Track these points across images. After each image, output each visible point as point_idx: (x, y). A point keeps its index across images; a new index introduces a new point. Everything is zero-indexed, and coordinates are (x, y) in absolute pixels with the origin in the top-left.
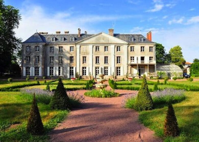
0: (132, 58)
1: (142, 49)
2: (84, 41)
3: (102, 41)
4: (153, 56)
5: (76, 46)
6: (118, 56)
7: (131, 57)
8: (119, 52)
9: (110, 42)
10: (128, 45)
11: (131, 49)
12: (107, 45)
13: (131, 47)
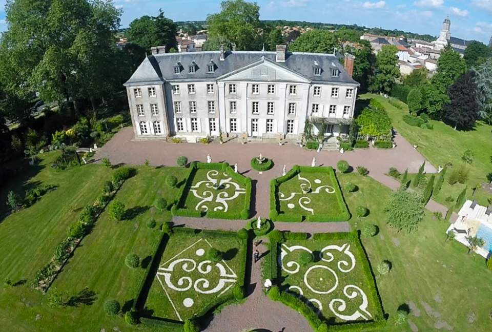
0: (315, 107)
1: (334, 92)
2: (230, 75)
3: (264, 76)
4: (351, 105)
5: (217, 83)
6: (291, 102)
7: (314, 105)
8: (294, 94)
9: (278, 78)
10: (310, 85)
11: (315, 91)
12: (273, 83)
13: (315, 88)
